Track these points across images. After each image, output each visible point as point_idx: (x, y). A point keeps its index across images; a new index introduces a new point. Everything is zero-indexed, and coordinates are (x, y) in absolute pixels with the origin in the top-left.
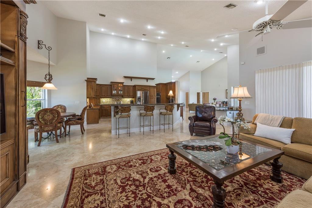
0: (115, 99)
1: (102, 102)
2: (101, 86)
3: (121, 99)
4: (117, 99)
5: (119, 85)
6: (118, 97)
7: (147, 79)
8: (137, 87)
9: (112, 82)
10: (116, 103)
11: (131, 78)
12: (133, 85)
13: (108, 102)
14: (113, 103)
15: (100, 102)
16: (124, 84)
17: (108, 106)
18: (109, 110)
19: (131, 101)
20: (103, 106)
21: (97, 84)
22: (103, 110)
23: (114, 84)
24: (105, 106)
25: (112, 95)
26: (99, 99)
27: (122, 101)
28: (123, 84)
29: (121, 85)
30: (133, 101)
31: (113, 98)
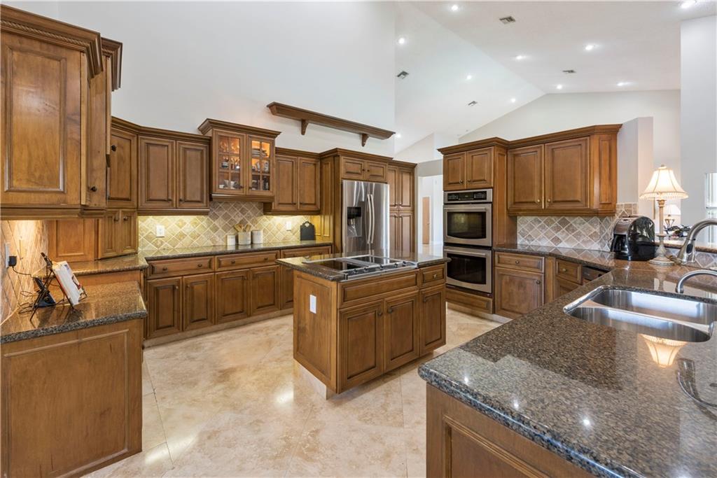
0: (226, 217)
1: (149, 238)
2: (144, 140)
3: (255, 222)
4: (238, 220)
5: (255, 144)
6: (243, 211)
7: (365, 132)
8: (342, 159)
9: (212, 124)
10: (231, 243)
11: (304, 118)
12: (319, 151)
13: (182, 235)
14: (212, 240)
15: (132, 239)
16: (280, 143)
17: (193, 263)
18: (195, 287)
19: (303, 228)
20: (159, 266)
21: (118, 124)
22: (157, 290)
23: (224, 132)
24: (171, 266)
25: (211, 199)
26: (130, 220)
27: (262, 232)
28: (273, 143)
29: (267, 147)
30: (312, 227)
31: (215, 217)
